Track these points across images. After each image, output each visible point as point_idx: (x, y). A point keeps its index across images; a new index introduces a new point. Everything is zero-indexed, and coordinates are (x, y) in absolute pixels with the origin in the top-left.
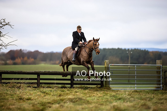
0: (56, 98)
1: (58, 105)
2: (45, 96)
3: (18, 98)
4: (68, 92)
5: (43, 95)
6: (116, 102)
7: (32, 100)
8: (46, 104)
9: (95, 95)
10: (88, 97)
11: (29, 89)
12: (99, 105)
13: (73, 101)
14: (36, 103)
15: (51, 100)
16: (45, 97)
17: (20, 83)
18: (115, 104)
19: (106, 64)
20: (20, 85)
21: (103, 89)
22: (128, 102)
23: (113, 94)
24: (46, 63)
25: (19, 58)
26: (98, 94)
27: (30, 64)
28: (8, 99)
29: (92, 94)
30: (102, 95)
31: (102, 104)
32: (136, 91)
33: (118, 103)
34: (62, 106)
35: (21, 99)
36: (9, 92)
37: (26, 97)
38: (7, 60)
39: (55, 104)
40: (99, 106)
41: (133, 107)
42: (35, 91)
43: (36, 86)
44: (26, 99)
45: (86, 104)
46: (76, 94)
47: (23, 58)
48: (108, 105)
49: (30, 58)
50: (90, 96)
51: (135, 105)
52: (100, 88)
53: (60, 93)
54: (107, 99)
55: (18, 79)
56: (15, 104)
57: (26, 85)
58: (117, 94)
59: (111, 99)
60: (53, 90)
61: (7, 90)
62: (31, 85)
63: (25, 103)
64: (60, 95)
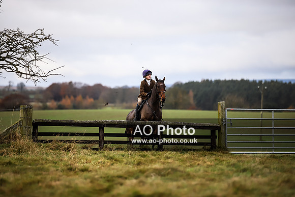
0: (131, 168)
1: (134, 181)
2: (112, 164)
3: (65, 168)
4: (153, 157)
5: (108, 162)
6: (238, 176)
7: (90, 171)
8: (114, 178)
9: (200, 163)
10: (189, 166)
11: (86, 152)
12: (207, 180)
13: (162, 173)
14: (96, 177)
15: (124, 171)
16: (113, 167)
17: (70, 141)
18: (236, 179)
19: (220, 108)
20: (68, 144)
21: (214, 153)
22: (260, 176)
23: (233, 161)
24: (115, 106)
25: (67, 97)
26: (206, 160)
27: (86, 108)
28: (48, 170)
29: (195, 161)
30: (213, 163)
31: (213, 180)
32: (273, 156)
33: (240, 178)
34: (142, 183)
35: (70, 169)
36: (50, 158)
37: (79, 165)
38: (47, 101)
39: (130, 178)
40: (208, 182)
41: (268, 184)
42: (96, 156)
43: (97, 146)
44: (79, 169)
45: (184, 179)
46: (167, 161)
47: (75, 96)
48: (223, 181)
49: (88, 97)
50: (191, 166)
51: (272, 180)
52: (209, 151)
53: (139, 159)
54: (222, 170)
55: (66, 134)
56: (61, 178)
57: (80, 145)
58: (239, 161)
59: (229, 170)
60: (127, 153)
61: (46, 153)
62: (88, 145)
63: (77, 176)
64: (139, 164)
